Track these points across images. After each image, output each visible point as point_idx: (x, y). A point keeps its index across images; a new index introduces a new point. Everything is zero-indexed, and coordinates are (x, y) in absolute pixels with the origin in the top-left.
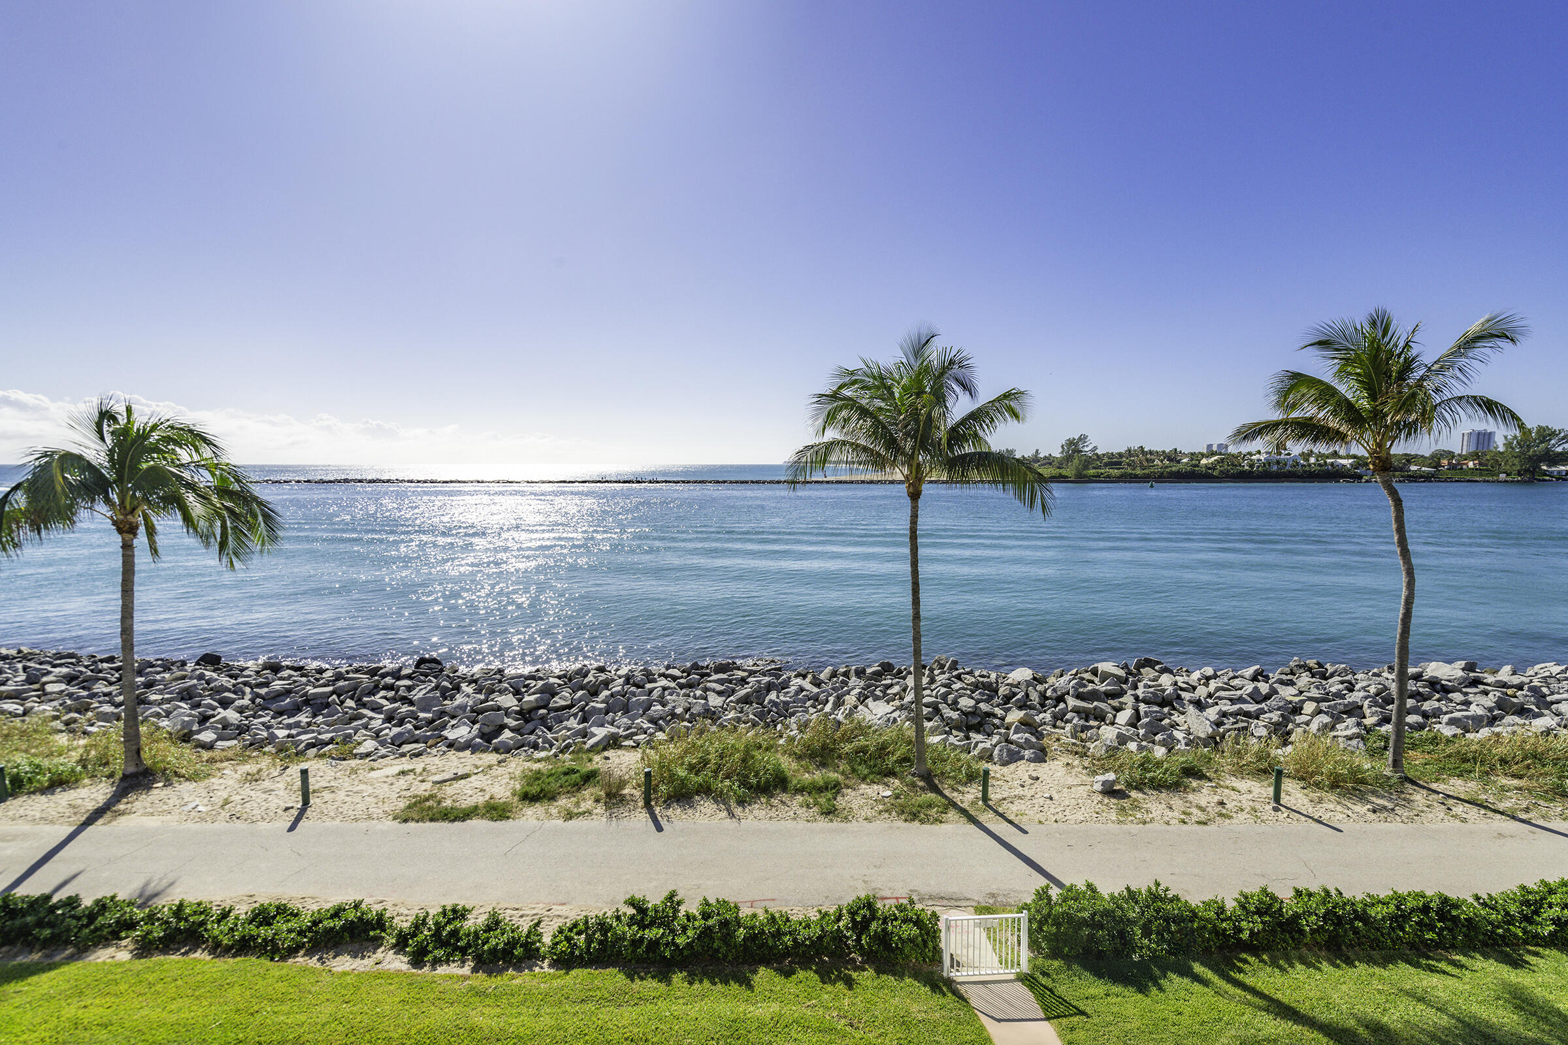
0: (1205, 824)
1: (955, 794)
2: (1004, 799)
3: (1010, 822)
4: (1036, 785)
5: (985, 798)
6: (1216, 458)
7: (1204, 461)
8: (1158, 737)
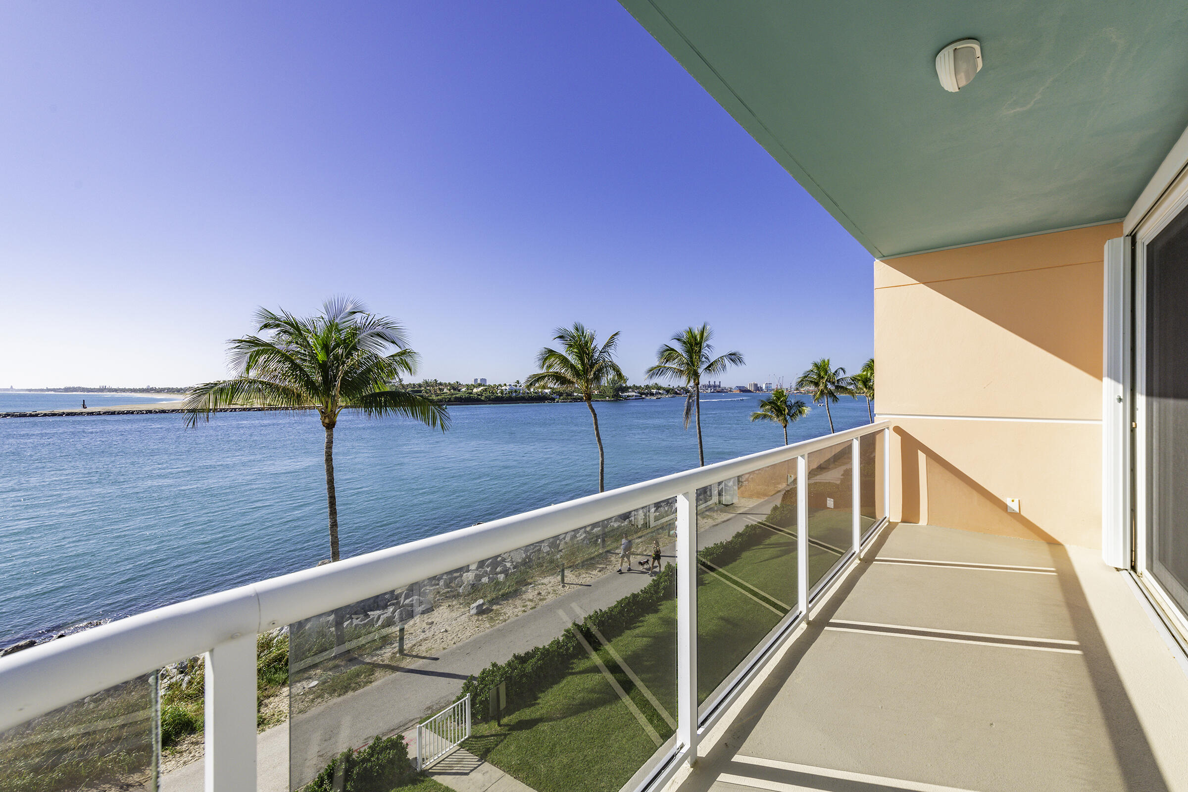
0: (535, 607)
1: (375, 658)
2: (415, 645)
3: (424, 658)
4: (433, 628)
5: (401, 651)
6: (482, 388)
7: (475, 390)
8: (498, 569)
